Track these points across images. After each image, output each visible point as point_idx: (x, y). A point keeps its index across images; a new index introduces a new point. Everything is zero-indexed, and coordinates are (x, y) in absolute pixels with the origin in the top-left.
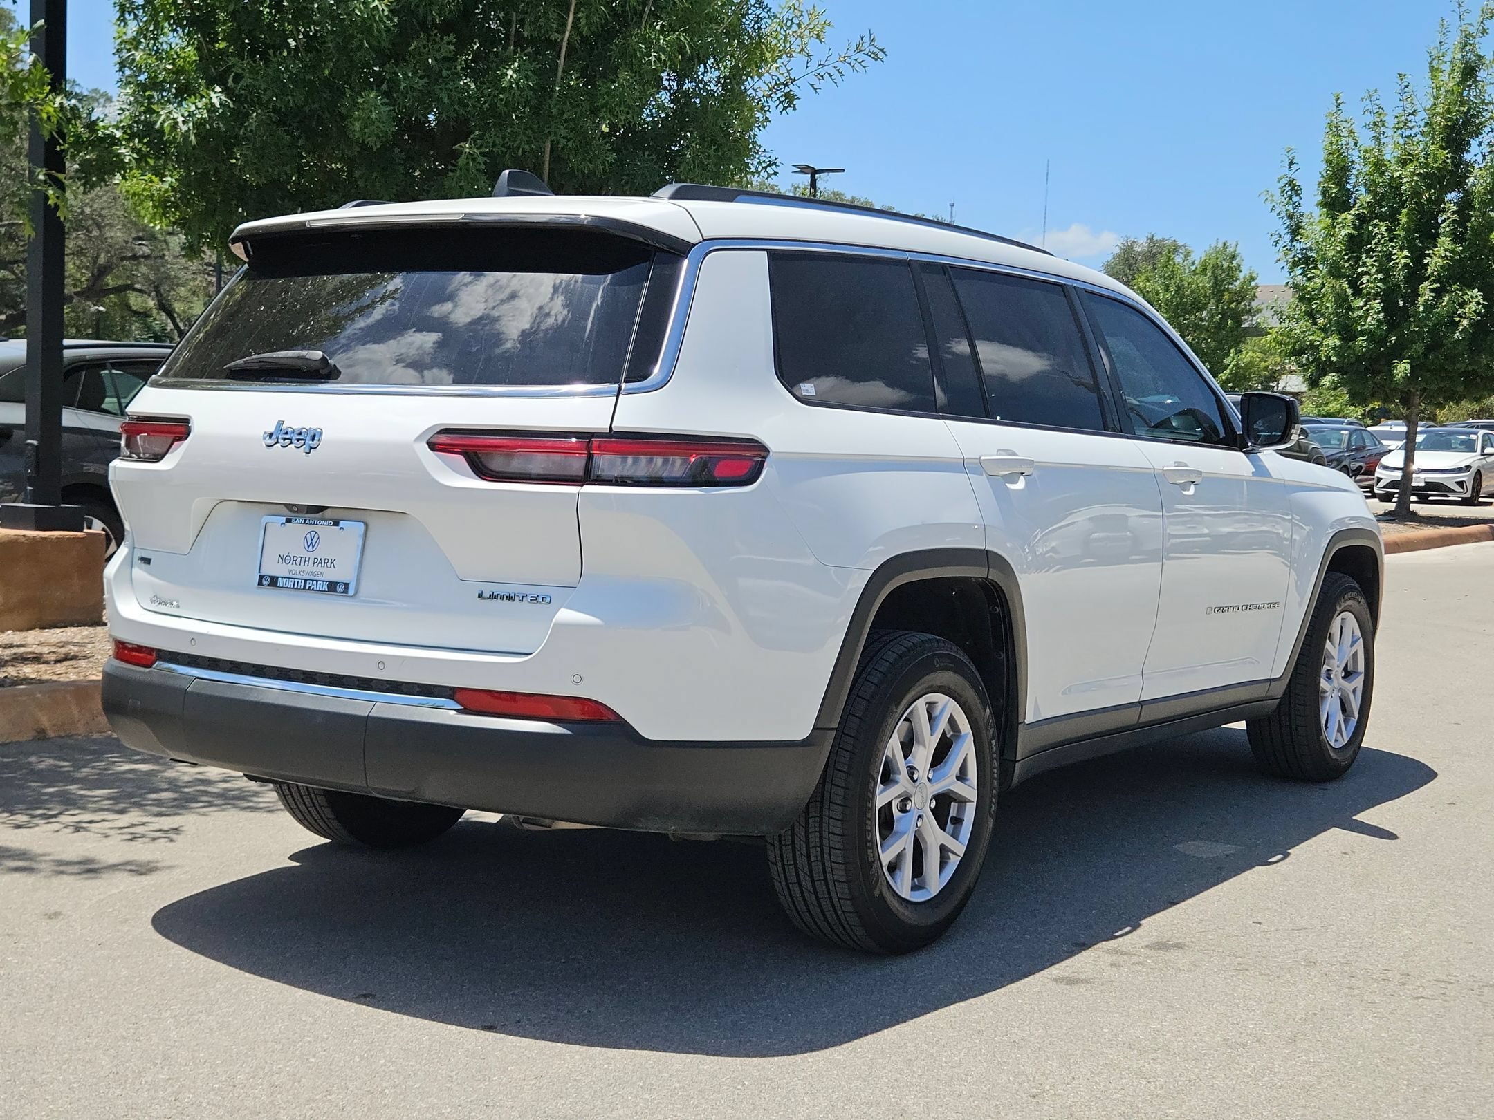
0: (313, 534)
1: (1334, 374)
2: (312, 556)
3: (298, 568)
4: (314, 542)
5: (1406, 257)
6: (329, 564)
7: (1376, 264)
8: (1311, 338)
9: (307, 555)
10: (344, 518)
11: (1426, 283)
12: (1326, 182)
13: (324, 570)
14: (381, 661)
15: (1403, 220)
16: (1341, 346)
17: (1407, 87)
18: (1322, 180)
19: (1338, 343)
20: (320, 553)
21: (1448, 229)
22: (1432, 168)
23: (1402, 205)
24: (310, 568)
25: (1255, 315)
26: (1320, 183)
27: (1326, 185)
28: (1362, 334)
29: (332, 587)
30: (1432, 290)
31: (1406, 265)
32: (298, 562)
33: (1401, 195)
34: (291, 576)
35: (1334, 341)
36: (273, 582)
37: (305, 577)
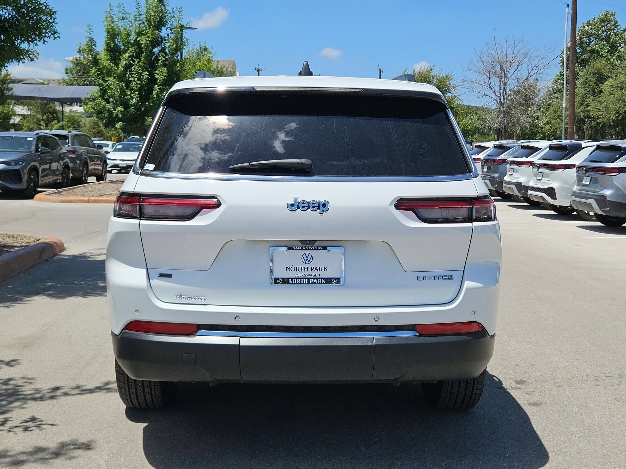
0: (307, 255)
1: (121, 122)
2: (309, 266)
3: (301, 273)
4: (309, 259)
5: (147, 75)
6: (323, 269)
7: (137, 77)
8: (108, 107)
9: (306, 266)
10: (328, 246)
11: (156, 86)
12: (108, 40)
13: (318, 273)
14: (377, 317)
15: (143, 59)
16: (124, 111)
17: (138, 3)
18: (107, 39)
19: (123, 109)
20: (313, 264)
21: (161, 64)
22: (152, 38)
23: (142, 53)
24: (309, 272)
25: (10, 91)
26: (106, 40)
27: (109, 42)
28: (132, 106)
29: (328, 281)
30: (159, 89)
31: (147, 78)
32: (300, 269)
33: (142, 48)
34: (297, 277)
35: (121, 108)
36: (285, 281)
37: (308, 277)
